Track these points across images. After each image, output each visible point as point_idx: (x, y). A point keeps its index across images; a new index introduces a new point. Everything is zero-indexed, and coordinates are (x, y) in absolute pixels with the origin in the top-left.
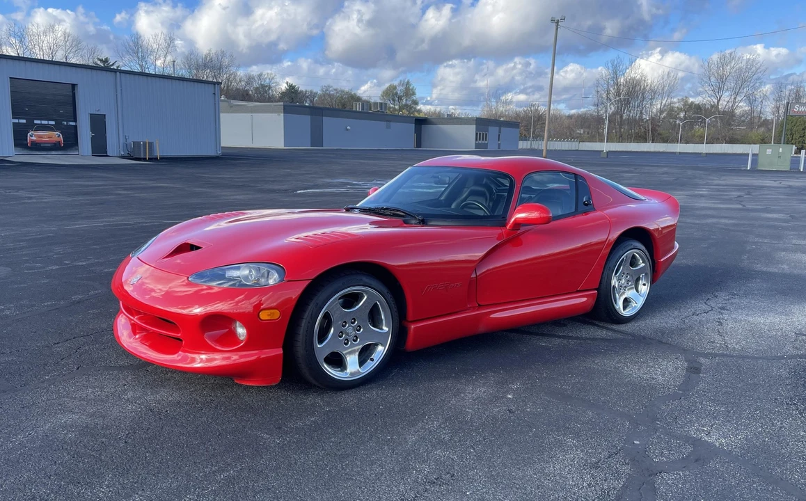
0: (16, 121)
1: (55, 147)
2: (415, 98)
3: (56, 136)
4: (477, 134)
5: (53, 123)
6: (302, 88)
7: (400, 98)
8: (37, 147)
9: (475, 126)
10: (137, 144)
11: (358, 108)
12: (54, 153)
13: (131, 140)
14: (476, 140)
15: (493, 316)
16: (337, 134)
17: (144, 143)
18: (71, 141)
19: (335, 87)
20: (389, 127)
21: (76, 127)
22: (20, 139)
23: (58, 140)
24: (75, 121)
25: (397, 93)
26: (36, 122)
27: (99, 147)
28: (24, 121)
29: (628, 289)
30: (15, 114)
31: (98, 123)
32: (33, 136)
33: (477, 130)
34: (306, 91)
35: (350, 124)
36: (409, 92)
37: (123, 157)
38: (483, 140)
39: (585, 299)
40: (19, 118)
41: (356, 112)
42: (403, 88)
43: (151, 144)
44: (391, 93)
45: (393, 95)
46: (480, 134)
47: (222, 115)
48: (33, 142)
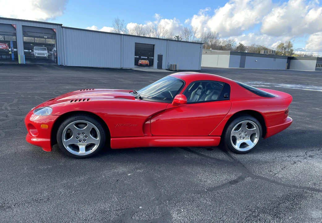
0: (136, 57)
1: (147, 66)
2: (292, 48)
3: (147, 62)
4: (317, 64)
5: (146, 57)
6: (245, 45)
7: (285, 49)
8: (141, 65)
9: (316, 61)
10: (171, 65)
11: (262, 52)
12: (146, 67)
13: (170, 64)
14: (316, 67)
15: (156, 140)
16: (250, 63)
17: (174, 65)
18: (151, 64)
19: (256, 44)
20: (275, 60)
21: (153, 59)
22: (136, 63)
23: (148, 63)
24: (153, 57)
25: (284, 46)
26: (142, 57)
27: (160, 66)
28: (138, 57)
29: (245, 139)
30: (136, 55)
31: (160, 58)
32: (140, 62)
33: (317, 62)
34: (247, 46)
35: (257, 59)
36: (289, 46)
37: (167, 70)
38: (320, 67)
39: (213, 140)
40: (137, 56)
41: (261, 54)
42: (287, 44)
43: (176, 65)
44: (281, 46)
45: (282, 47)
46: (318, 64)
47: (202, 55)
48: (140, 64)
